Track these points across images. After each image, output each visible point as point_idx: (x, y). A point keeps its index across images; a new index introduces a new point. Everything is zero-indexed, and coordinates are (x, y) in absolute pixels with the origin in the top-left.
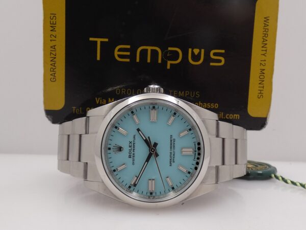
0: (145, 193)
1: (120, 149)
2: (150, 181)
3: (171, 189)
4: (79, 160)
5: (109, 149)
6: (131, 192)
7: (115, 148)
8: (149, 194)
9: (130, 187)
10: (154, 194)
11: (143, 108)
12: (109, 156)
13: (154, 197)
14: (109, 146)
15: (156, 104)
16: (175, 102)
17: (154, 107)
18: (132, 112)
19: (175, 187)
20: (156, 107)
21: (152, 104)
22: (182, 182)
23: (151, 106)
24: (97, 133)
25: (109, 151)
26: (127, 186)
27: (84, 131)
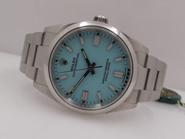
0: (78, 101)
1: (65, 62)
2: (84, 92)
3: (100, 102)
4: (33, 66)
5: (57, 61)
6: (67, 98)
7: (61, 61)
8: (81, 102)
9: (67, 94)
10: (85, 103)
11: (89, 33)
12: (56, 66)
13: (85, 105)
14: (57, 59)
15: (100, 31)
16: (117, 33)
17: (98, 34)
18: (80, 35)
19: (103, 101)
20: (100, 34)
21: (97, 30)
22: (110, 98)
23: (96, 33)
24: (48, 46)
25: (56, 63)
26: (66, 93)
27: (40, 43)
